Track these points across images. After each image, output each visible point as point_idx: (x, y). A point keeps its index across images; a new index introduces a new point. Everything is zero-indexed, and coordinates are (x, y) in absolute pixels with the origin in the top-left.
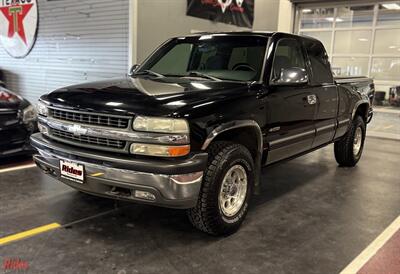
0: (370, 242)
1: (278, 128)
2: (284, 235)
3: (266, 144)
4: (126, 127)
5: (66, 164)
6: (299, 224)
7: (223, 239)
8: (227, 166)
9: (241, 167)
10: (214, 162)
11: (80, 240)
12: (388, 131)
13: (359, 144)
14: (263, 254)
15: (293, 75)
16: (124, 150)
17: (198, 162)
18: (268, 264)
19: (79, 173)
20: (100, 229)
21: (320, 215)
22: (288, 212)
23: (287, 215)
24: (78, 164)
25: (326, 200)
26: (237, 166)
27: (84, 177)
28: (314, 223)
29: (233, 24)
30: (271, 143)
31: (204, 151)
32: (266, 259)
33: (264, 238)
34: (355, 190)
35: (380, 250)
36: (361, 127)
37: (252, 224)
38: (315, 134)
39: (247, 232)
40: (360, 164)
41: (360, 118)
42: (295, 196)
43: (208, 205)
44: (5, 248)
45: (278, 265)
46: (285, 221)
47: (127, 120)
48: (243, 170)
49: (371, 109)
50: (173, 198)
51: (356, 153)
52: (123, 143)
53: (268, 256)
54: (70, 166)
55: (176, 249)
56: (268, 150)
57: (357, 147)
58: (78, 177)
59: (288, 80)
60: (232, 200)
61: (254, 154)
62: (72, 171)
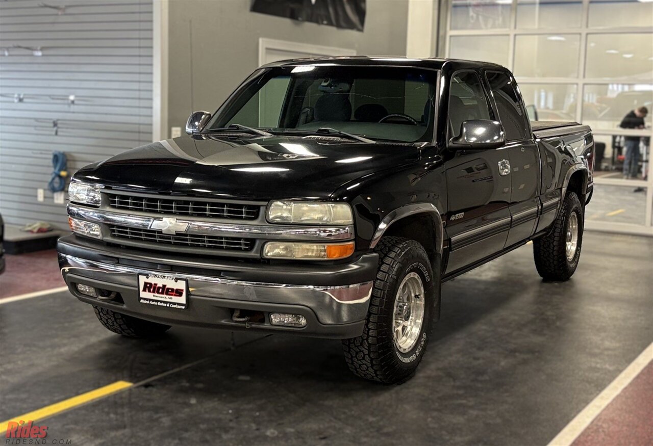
0: (610, 381)
1: (461, 215)
2: (486, 377)
3: (448, 241)
4: (256, 218)
5: (152, 280)
6: (503, 363)
7: (397, 388)
8: (401, 274)
9: (417, 276)
10: (384, 267)
11: (180, 400)
12: (617, 218)
13: (575, 241)
14: (464, 401)
15: (480, 131)
16: (253, 254)
17: (366, 265)
18: (474, 413)
19: (179, 293)
20: (200, 386)
21: (531, 351)
22: (480, 349)
23: (481, 354)
24: (177, 280)
25: (534, 332)
26: (412, 275)
27: (188, 299)
28: (525, 362)
29: (330, 24)
30: (453, 239)
31: (374, 251)
32: (472, 407)
33: (458, 383)
34: (577, 316)
35: (626, 388)
36: (576, 211)
37: (433, 366)
38: (511, 224)
39: (429, 377)
40: (577, 276)
41: (574, 196)
42: (484, 327)
43: (379, 333)
44: (70, 416)
45: (489, 412)
46: (481, 361)
47: (258, 207)
48: (420, 281)
49: (590, 181)
50: (329, 322)
51: (570, 257)
52: (251, 242)
53: (471, 403)
54: (160, 282)
55: (334, 402)
56: (450, 249)
57: (571, 247)
58: (175, 299)
59: (473, 140)
60: (404, 328)
61: (432, 255)
62: (165, 290)
